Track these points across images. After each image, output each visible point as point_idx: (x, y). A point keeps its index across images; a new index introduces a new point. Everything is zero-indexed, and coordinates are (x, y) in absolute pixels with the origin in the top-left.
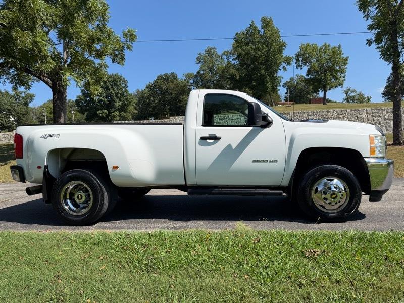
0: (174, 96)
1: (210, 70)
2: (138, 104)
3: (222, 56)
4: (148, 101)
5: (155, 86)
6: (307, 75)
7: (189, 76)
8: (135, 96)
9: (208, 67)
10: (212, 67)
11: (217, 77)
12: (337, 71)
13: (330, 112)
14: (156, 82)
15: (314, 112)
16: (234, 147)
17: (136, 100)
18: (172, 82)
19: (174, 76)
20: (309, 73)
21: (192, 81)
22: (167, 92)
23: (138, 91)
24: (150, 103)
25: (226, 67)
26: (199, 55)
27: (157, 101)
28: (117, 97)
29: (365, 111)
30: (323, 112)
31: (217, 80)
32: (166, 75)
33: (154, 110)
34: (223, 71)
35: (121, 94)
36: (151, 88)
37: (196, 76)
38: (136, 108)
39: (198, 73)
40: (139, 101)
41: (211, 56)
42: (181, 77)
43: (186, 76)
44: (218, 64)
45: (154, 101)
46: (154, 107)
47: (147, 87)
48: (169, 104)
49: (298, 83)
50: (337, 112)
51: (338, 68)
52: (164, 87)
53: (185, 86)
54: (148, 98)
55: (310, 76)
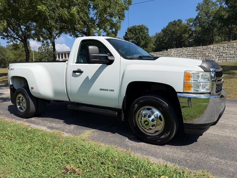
0: (178, 34)
1: (207, 15)
2: (156, 42)
3: (216, 3)
4: (161, 39)
5: (167, 29)
7: (190, 20)
8: (155, 37)
9: (205, 12)
10: (208, 12)
11: (211, 18)
14: (168, 27)
16: (90, 78)
17: (154, 40)
18: (178, 26)
19: (180, 21)
21: (191, 24)
22: (175, 33)
23: (156, 34)
24: (163, 40)
25: (218, 11)
26: (198, 5)
27: (167, 39)
28: (142, 39)
31: (212, 21)
32: (175, 21)
33: (165, 45)
34: (216, 14)
35: (144, 37)
36: (164, 31)
37: (195, 20)
38: (154, 45)
39: (197, 17)
40: (157, 40)
41: (207, 4)
42: (184, 22)
43: (187, 21)
44: (213, 9)
45: (165, 39)
46: (166, 43)
47: (162, 31)
48: (176, 40)
52: (173, 30)
53: (187, 27)
54: (162, 37)
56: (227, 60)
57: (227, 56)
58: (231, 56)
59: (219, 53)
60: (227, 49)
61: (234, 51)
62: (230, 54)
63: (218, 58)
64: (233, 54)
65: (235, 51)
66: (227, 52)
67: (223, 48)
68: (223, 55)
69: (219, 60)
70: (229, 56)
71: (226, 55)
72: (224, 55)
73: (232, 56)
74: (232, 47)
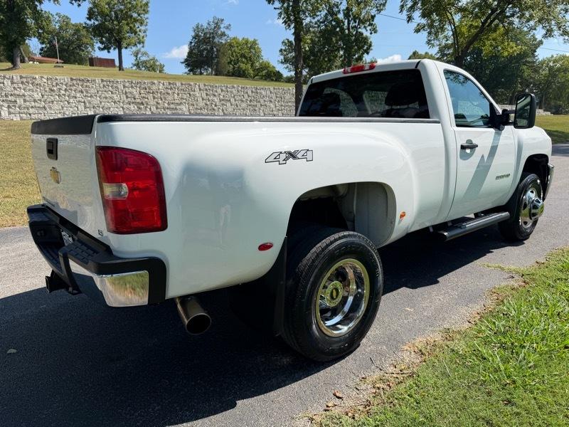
6: (89, 19)
12: (136, 21)
13: (154, 83)
15: (132, 82)
20: (91, 15)
29: (197, 87)
30: (145, 83)
49: (61, 28)
50: (163, 84)
51: (135, 15)
55: (93, 21)
56: (30, 114)
57: (28, 104)
58: (37, 105)
59: (6, 96)
60: (20, 85)
61: (40, 94)
62: (35, 101)
63: (6, 109)
64: (40, 100)
65: (43, 94)
66: (26, 94)
67: (12, 83)
68: (18, 101)
69: (10, 113)
70: (33, 103)
71: (25, 101)
72: (20, 101)
73: (39, 105)
74: (32, 84)
